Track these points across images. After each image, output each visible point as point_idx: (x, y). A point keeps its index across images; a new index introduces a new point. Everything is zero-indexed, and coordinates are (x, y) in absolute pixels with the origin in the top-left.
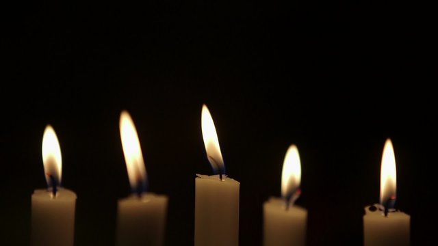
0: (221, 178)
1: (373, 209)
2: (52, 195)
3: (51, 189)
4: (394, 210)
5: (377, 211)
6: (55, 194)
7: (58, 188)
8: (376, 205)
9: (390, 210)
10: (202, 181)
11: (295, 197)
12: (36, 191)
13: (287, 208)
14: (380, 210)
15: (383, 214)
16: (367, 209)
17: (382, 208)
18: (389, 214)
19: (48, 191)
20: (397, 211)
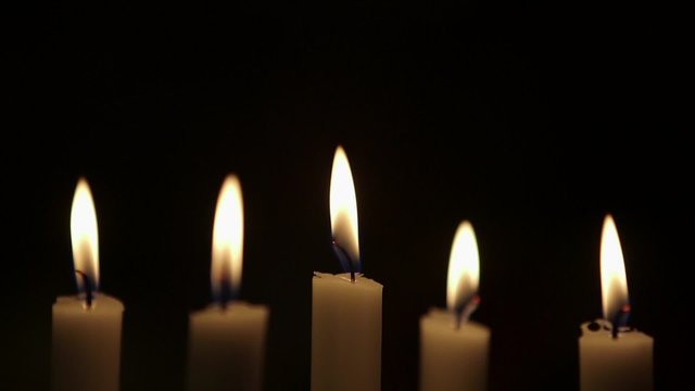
0: (353, 277)
1: (594, 327)
2: (84, 306)
3: (83, 295)
4: (628, 329)
5: (601, 331)
6: (89, 303)
7: (94, 294)
8: (599, 322)
9: (622, 329)
10: (322, 282)
11: (471, 308)
12: (59, 299)
13: (458, 326)
14: (606, 328)
15: (610, 335)
16: (584, 327)
17: (609, 325)
18: (620, 335)
19: (79, 299)
20: (632, 330)
